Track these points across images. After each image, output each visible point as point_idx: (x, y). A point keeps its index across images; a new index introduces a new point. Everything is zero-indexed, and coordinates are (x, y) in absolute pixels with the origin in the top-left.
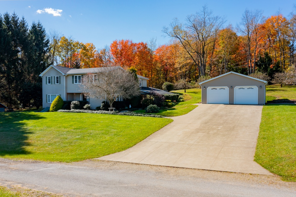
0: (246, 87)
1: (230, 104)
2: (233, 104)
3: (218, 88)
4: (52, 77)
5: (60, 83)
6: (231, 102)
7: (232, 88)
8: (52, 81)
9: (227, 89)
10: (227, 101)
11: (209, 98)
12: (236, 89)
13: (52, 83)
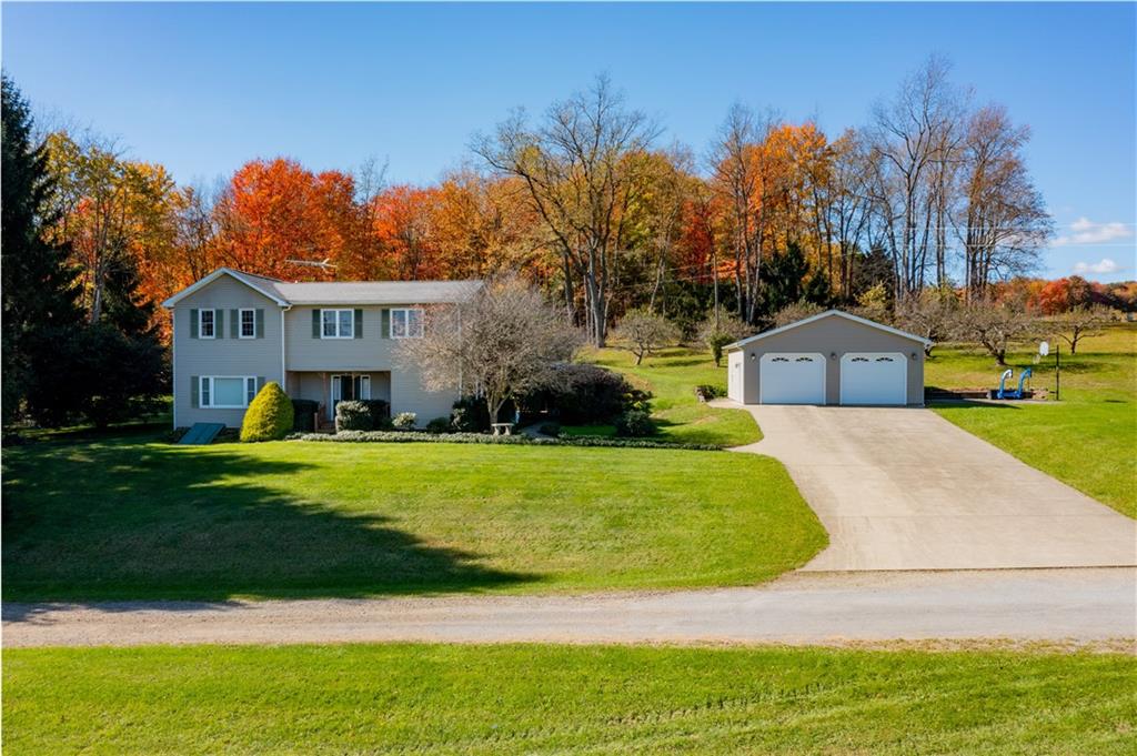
0: (872, 356)
1: (829, 405)
2: (837, 405)
3: (792, 357)
4: (220, 313)
5: (261, 334)
6: (833, 401)
7: (833, 357)
8: (220, 327)
9: (819, 360)
10: (822, 394)
11: (766, 387)
12: (846, 359)
13: (220, 335)
